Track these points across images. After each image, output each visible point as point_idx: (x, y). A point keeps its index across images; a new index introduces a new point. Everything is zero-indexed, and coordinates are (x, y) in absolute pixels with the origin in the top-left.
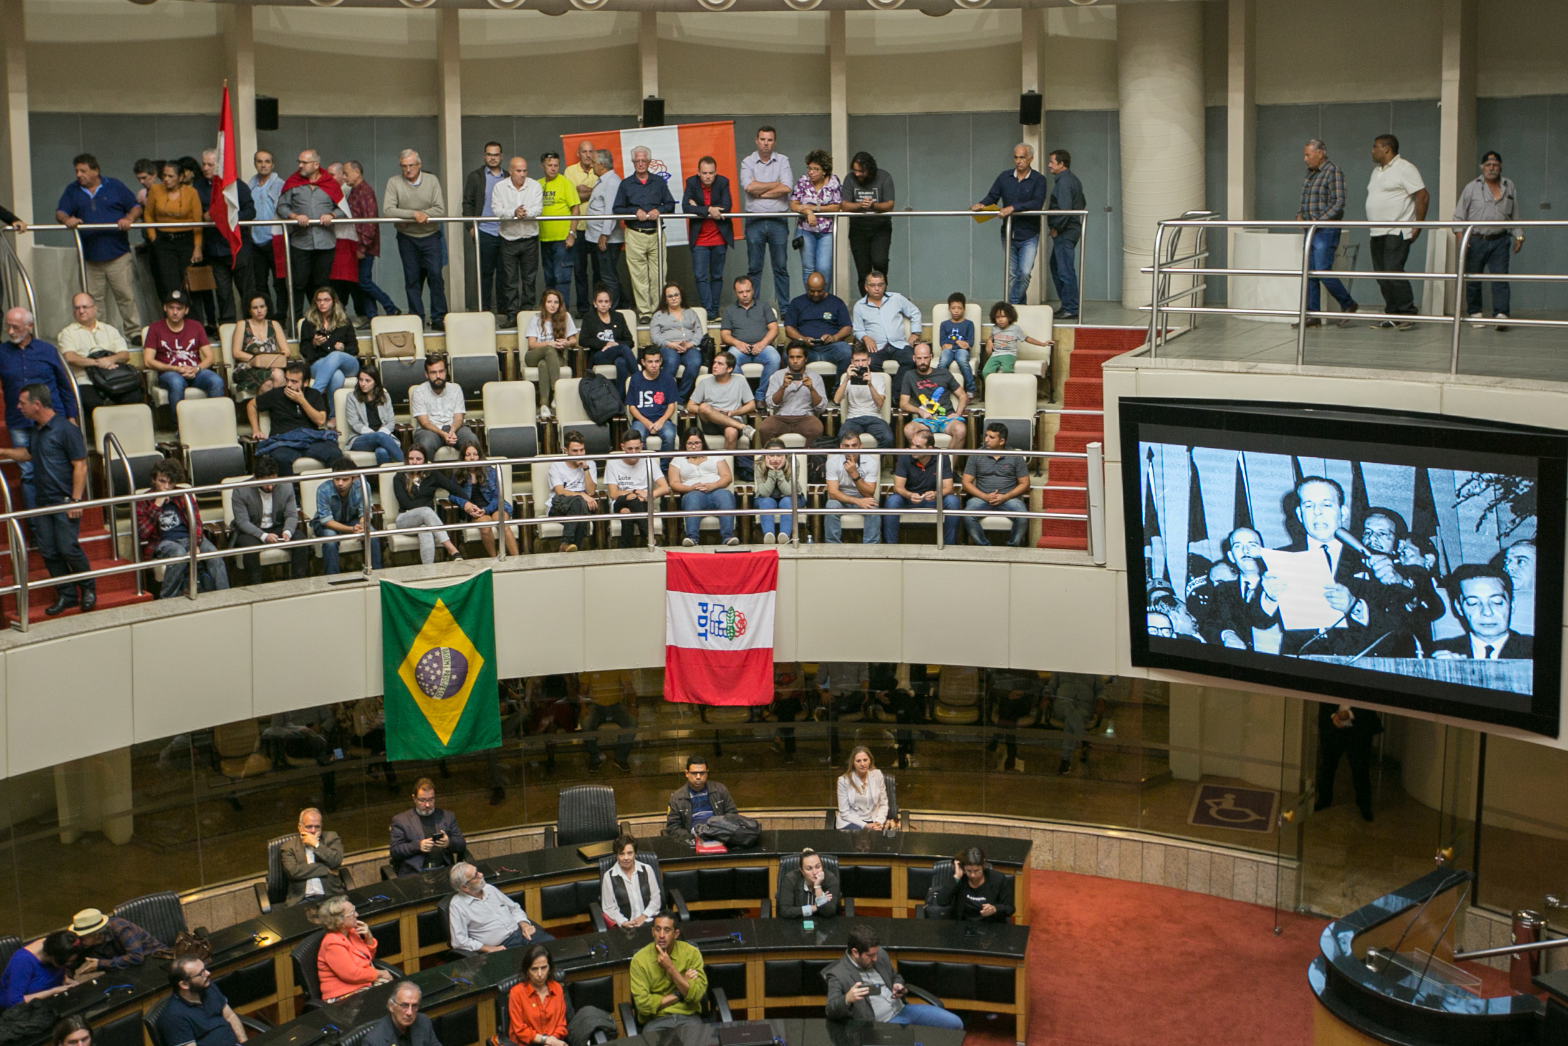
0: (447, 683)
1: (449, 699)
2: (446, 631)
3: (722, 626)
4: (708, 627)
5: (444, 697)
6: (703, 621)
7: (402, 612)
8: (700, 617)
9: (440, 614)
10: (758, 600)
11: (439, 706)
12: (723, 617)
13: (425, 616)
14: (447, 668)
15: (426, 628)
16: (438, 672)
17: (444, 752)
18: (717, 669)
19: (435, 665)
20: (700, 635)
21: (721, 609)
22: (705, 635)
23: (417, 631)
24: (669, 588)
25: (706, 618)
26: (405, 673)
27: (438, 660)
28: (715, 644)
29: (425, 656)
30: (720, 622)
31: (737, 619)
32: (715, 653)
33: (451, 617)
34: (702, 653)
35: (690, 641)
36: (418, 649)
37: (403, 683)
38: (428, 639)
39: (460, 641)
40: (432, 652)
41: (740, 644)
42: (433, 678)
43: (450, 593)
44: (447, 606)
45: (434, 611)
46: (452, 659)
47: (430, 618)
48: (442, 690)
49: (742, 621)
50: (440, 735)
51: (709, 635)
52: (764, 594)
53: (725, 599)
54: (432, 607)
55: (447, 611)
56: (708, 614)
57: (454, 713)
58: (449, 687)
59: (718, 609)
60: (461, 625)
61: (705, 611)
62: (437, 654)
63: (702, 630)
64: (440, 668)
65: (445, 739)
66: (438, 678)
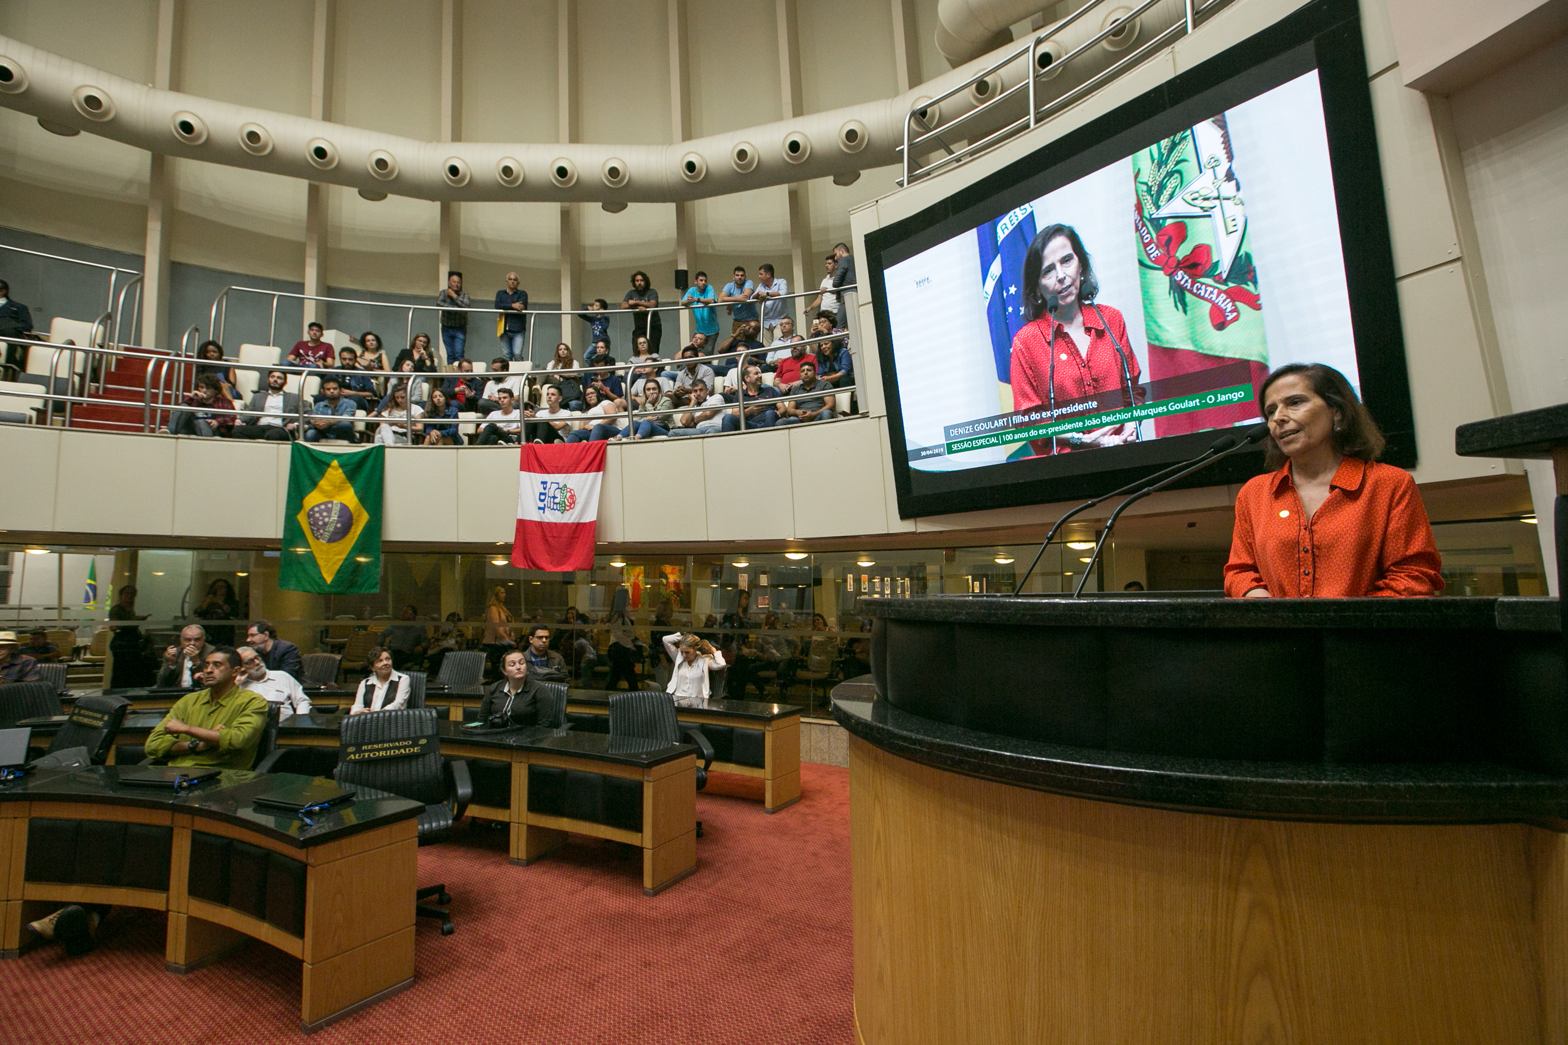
0: (331, 529)
1: (334, 544)
2: (340, 489)
3: (556, 501)
4: (545, 502)
5: (330, 541)
6: (543, 497)
7: (305, 467)
8: (541, 494)
9: (335, 473)
10: (587, 479)
11: (325, 548)
12: (558, 494)
13: (322, 474)
14: (335, 517)
15: (323, 483)
16: (326, 520)
17: (327, 590)
18: (550, 539)
19: (325, 514)
20: (540, 508)
21: (556, 486)
22: (543, 509)
23: (315, 484)
24: (521, 470)
25: (544, 494)
26: (302, 518)
27: (329, 511)
28: (551, 517)
29: (318, 506)
30: (554, 497)
31: (569, 494)
32: (549, 524)
33: (343, 476)
34: (540, 524)
35: (534, 515)
36: (313, 499)
37: (300, 526)
38: (323, 492)
39: (349, 498)
40: (325, 504)
41: (569, 517)
42: (321, 523)
43: (345, 457)
44: (342, 466)
45: (330, 469)
46: (341, 510)
47: (327, 475)
48: (327, 535)
49: (572, 496)
50: (325, 576)
51: (546, 509)
52: (593, 474)
53: (560, 478)
54: (329, 465)
55: (340, 471)
56: (547, 491)
57: (338, 557)
58: (334, 533)
59: (555, 486)
60: (353, 485)
61: (545, 489)
62: (330, 506)
63: (542, 505)
64: (329, 517)
65: (329, 579)
66: (325, 524)
